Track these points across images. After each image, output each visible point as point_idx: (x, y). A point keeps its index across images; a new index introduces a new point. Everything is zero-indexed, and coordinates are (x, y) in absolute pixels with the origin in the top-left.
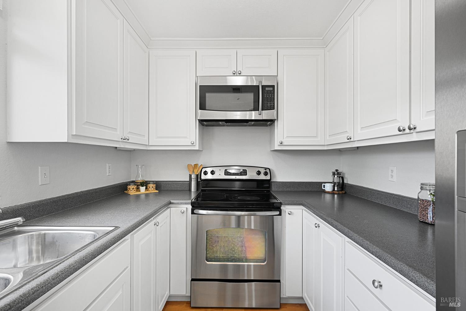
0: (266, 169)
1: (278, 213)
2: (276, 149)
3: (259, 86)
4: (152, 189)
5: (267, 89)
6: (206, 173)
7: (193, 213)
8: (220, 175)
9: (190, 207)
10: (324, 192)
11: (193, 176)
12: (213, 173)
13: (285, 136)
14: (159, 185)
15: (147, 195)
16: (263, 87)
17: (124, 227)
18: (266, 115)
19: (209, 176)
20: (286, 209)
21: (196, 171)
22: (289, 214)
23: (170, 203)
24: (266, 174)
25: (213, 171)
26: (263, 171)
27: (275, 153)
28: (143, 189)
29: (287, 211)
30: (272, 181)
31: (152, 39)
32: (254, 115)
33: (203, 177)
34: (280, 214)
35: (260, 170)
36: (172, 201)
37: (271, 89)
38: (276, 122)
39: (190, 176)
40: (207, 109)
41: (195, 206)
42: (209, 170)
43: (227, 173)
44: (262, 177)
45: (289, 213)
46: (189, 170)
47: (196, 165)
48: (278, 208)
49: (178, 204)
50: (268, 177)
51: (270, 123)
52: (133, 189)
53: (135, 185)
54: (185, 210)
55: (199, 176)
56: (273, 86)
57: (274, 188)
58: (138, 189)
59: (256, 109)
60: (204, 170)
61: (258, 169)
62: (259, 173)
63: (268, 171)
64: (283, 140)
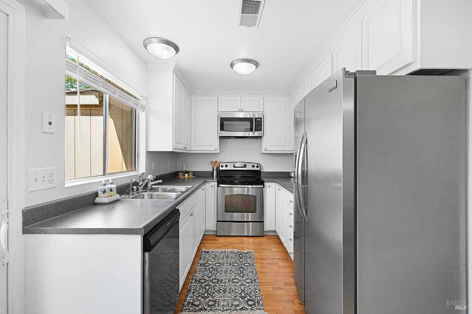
0: (257, 164)
1: (263, 186)
2: (263, 152)
3: (253, 118)
4: (191, 176)
5: (257, 120)
6: (222, 166)
7: (218, 186)
8: (230, 167)
9: (216, 183)
10: (291, 177)
11: (215, 168)
12: (226, 166)
13: (268, 145)
14: (194, 173)
16: (255, 118)
17: (196, 186)
18: (257, 134)
19: (224, 168)
20: (267, 184)
21: (216, 165)
22: (268, 187)
23: (206, 181)
24: (257, 167)
26: (256, 165)
27: (263, 154)
28: (186, 175)
30: (261, 171)
31: (193, 91)
32: (251, 134)
33: (221, 168)
34: (264, 187)
35: (254, 164)
36: (207, 180)
37: (260, 120)
38: (263, 137)
39: (213, 168)
41: (218, 184)
42: (224, 165)
43: (234, 167)
44: (255, 169)
46: (212, 164)
47: (216, 162)
48: (262, 183)
49: (210, 182)
50: (259, 169)
51: (261, 137)
52: (182, 175)
53: (182, 173)
54: (214, 185)
55: (218, 168)
56: (261, 118)
57: (262, 175)
58: (184, 175)
59: (251, 130)
60: (221, 164)
61: (253, 164)
62: (253, 166)
63: (259, 165)
64: (266, 148)
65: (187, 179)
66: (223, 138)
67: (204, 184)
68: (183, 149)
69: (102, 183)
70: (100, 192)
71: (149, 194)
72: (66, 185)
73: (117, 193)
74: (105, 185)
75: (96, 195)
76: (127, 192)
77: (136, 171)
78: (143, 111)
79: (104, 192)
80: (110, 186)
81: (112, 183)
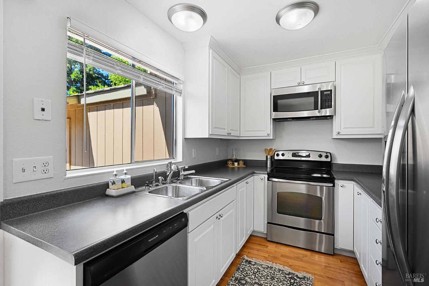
0: (327, 153)
1: (332, 185)
2: (334, 138)
3: (318, 92)
4: (242, 165)
5: (325, 93)
6: (278, 155)
7: (268, 180)
8: (288, 156)
9: (266, 176)
11: (269, 157)
12: (283, 155)
13: (342, 128)
14: (246, 162)
15: (238, 168)
16: (322, 91)
17: (233, 179)
18: (327, 112)
19: (281, 157)
21: (271, 153)
22: (342, 187)
23: (254, 173)
24: (327, 157)
25: (283, 154)
26: (324, 155)
27: (335, 140)
28: (236, 164)
29: (340, 184)
30: (333, 162)
31: (242, 69)
32: (316, 113)
33: (276, 158)
34: (334, 186)
35: (322, 153)
36: (255, 172)
37: (329, 92)
38: (334, 117)
39: (267, 157)
40: (278, 111)
41: (270, 176)
42: (280, 153)
43: (294, 155)
44: (323, 159)
45: (341, 185)
46: (266, 153)
47: (271, 149)
48: (331, 180)
49: (259, 173)
50: (329, 160)
51: (331, 117)
52: (231, 163)
53: (232, 161)
54: (263, 178)
55: (273, 157)
56: (331, 91)
57: (334, 168)
58: (233, 164)
59: (316, 108)
60: (276, 153)
61: (319, 153)
62: (320, 156)
63: (329, 154)
64: (340, 131)
65: (236, 169)
66: (278, 121)
67: (252, 176)
68: (227, 135)
69: (114, 173)
70: (110, 184)
71: (173, 186)
72: (67, 176)
73: (132, 185)
74: (116, 175)
75: (106, 186)
76: (146, 183)
77: (174, 158)
78: (181, 95)
79: (114, 183)
80: (123, 177)
81: (126, 174)
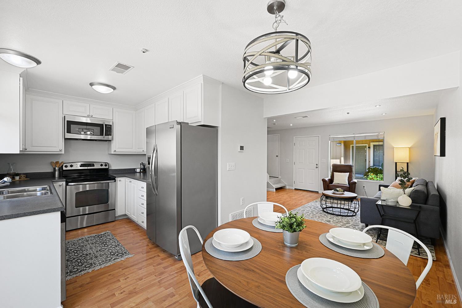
0: (106, 163)
1: (114, 181)
2: (112, 154)
3: (103, 124)
4: (24, 178)
5: (108, 126)
6: (66, 166)
7: (67, 185)
8: (76, 167)
9: (64, 183)
10: (137, 172)
11: (56, 168)
13: (117, 148)
16: (106, 125)
18: (106, 138)
20: (117, 179)
21: (57, 166)
23: (53, 182)
24: (106, 165)
25: (71, 165)
26: (104, 164)
28: (17, 178)
29: (118, 180)
30: (109, 169)
31: (29, 89)
32: (101, 138)
34: (115, 181)
35: (102, 163)
37: (110, 126)
38: (112, 141)
39: (54, 169)
40: (71, 132)
41: (67, 182)
44: (104, 167)
46: (52, 165)
47: (57, 162)
48: (114, 179)
49: (57, 182)
50: (107, 167)
51: (110, 141)
54: (62, 184)
56: (111, 125)
57: (110, 173)
59: (102, 134)
61: (101, 163)
62: (102, 165)
63: (107, 164)
64: (116, 150)
